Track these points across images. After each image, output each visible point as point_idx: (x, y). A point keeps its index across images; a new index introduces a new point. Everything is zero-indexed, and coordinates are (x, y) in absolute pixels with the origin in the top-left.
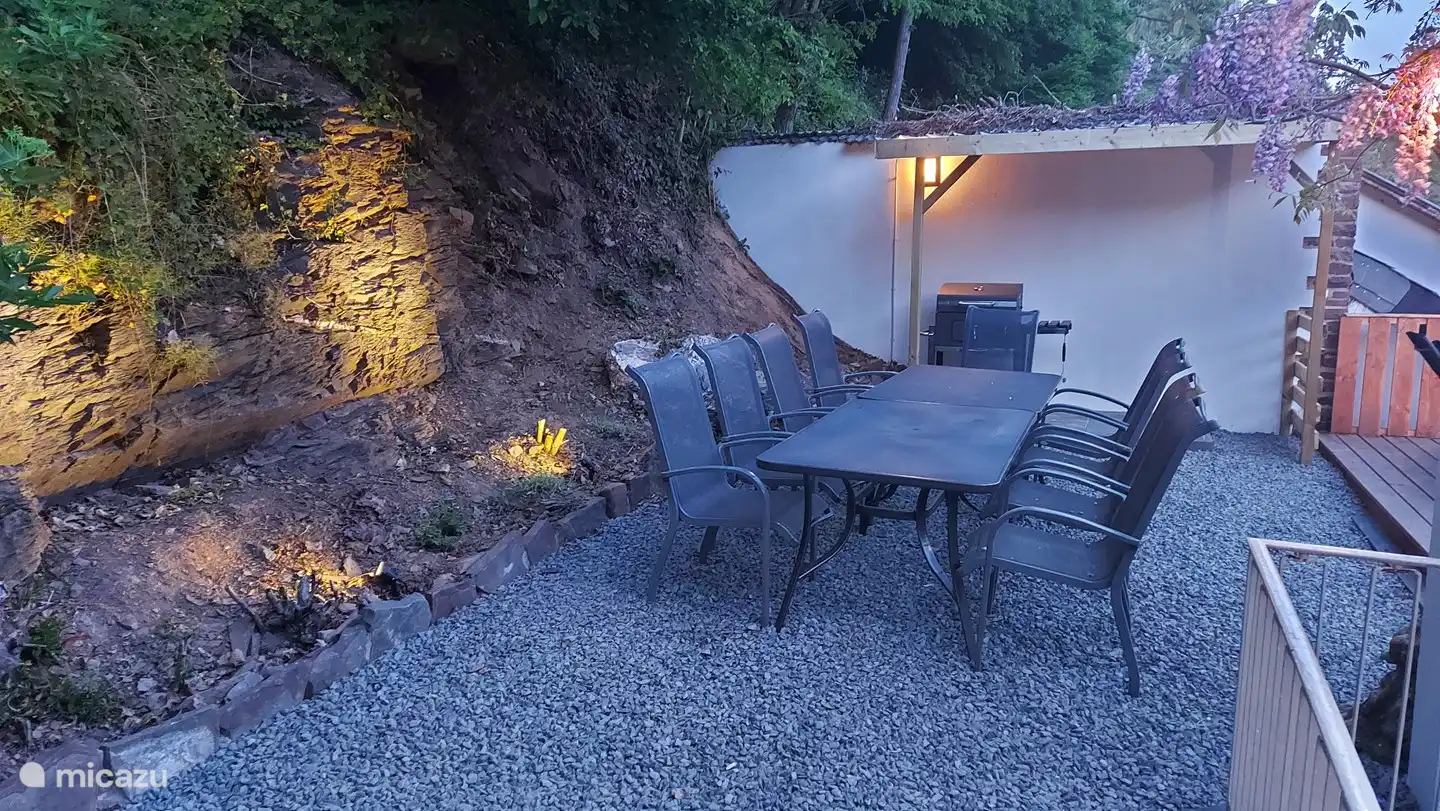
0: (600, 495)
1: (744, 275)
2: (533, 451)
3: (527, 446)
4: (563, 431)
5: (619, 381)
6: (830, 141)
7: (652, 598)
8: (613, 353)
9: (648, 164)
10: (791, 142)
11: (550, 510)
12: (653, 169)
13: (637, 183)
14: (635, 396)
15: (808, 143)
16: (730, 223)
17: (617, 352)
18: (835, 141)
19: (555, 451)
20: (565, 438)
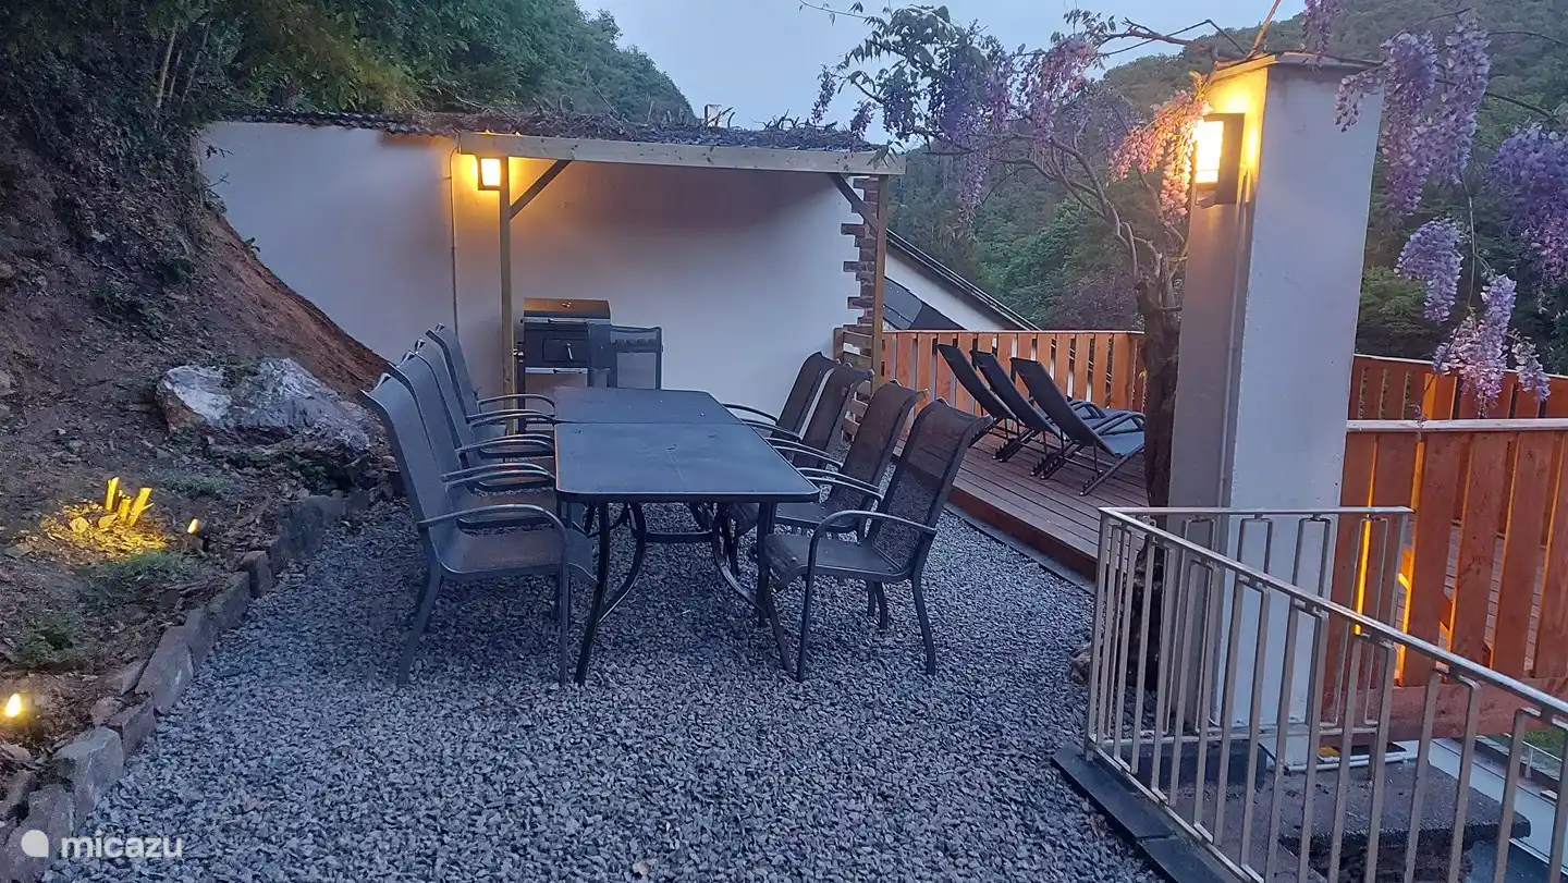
0: (242, 569)
1: (262, 284)
2: (105, 522)
3: (94, 519)
4: (146, 492)
5: (182, 420)
6: (364, 126)
7: (402, 682)
8: (169, 386)
9: (124, 134)
10: (312, 124)
11: (186, 596)
12: (131, 140)
13: (114, 158)
14: (211, 440)
15: (334, 127)
16: (227, 216)
17: (173, 384)
18: (371, 128)
19: (133, 520)
20: (147, 503)
